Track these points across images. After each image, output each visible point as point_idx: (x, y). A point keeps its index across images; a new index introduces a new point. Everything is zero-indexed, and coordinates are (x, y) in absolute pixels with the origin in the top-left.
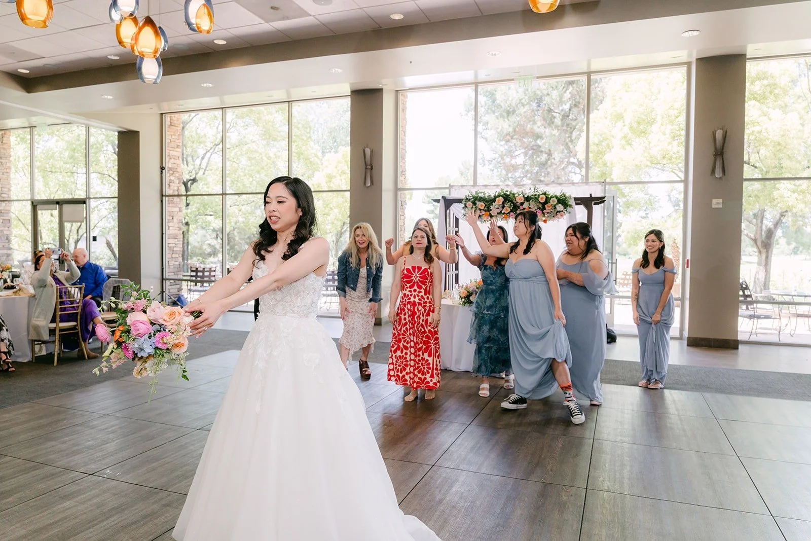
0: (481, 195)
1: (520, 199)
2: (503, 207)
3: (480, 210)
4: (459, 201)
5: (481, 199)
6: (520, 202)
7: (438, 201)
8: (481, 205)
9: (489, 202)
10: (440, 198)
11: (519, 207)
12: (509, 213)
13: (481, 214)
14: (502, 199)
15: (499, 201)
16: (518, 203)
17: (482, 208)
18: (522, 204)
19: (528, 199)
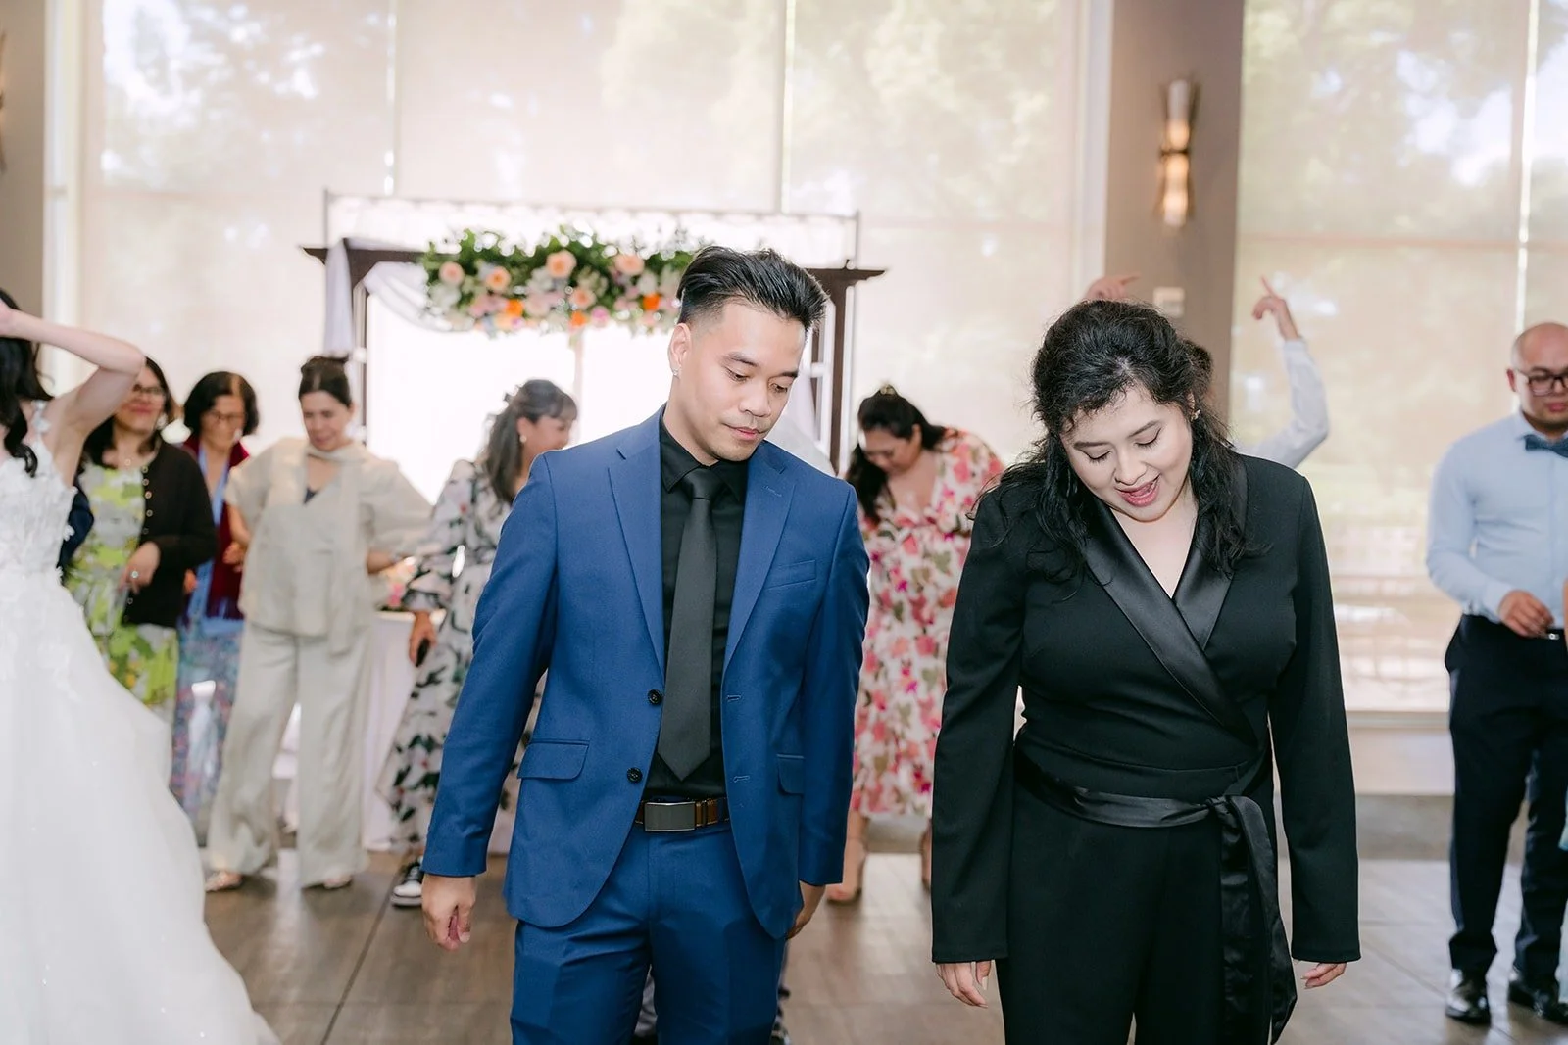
0: (488, 242)
1: (628, 264)
2: (573, 283)
3: (491, 293)
4: (407, 257)
5: (493, 257)
6: (630, 271)
7: (321, 254)
8: (497, 279)
9: (525, 266)
10: (334, 241)
11: (623, 290)
12: (589, 309)
13: (490, 309)
14: (568, 261)
15: (559, 266)
16: (620, 274)
17: (499, 287)
18: (635, 279)
19: (654, 264)
